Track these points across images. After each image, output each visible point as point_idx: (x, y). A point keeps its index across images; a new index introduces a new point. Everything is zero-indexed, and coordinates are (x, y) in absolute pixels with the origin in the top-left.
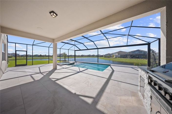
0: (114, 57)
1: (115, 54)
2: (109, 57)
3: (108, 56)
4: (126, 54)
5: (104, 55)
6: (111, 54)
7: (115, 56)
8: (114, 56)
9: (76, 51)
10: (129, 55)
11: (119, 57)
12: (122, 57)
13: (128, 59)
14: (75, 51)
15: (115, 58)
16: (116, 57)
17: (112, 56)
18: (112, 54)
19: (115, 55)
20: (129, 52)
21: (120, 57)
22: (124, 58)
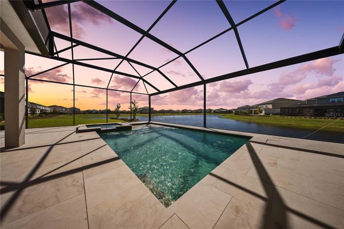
0: (262, 114)
1: (264, 106)
2: (246, 113)
3: (245, 111)
4: (298, 106)
5: (234, 109)
6: (253, 107)
7: (264, 112)
8: (261, 112)
9: (151, 97)
10: (310, 108)
11: (275, 114)
12: (285, 115)
13: (308, 118)
14: (150, 95)
15: (263, 116)
16: (267, 114)
17: (255, 111)
18: (257, 106)
19: (265, 109)
20: (308, 101)
21: (281, 114)
22: (291, 115)
